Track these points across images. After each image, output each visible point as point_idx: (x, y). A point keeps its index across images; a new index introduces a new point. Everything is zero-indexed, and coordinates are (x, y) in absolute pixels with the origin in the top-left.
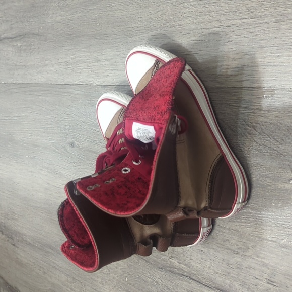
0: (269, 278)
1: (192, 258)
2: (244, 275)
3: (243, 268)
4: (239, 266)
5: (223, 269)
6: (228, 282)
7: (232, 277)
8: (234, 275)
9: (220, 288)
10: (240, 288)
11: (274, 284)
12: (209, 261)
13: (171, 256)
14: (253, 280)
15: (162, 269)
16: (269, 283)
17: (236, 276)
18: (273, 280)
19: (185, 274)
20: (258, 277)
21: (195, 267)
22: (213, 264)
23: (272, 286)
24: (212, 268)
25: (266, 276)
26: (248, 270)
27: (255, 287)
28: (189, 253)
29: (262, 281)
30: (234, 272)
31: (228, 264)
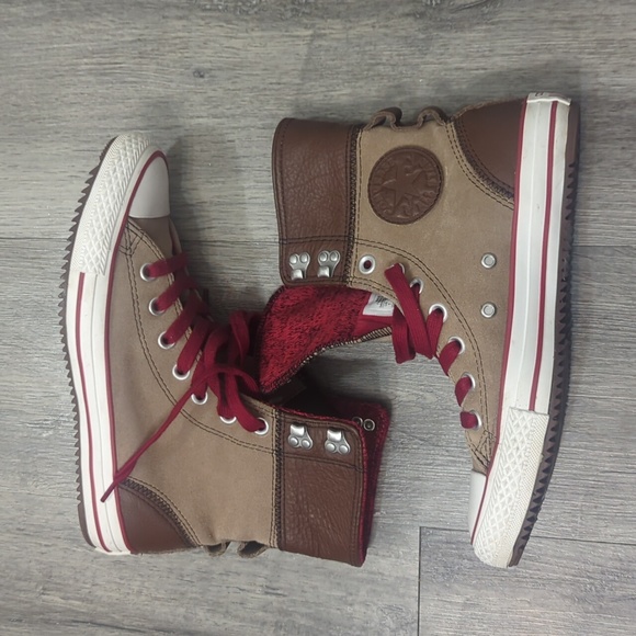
0: (268, 584)
1: (98, 581)
2: (216, 589)
3: (214, 576)
4: (204, 575)
5: (170, 587)
6: (182, 610)
7: (191, 599)
8: (194, 595)
9: (164, 626)
10: (209, 615)
11: (279, 592)
12: (139, 578)
13: (44, 589)
14: (235, 595)
15: (21, 621)
16: (267, 593)
17: (199, 596)
18: (275, 585)
19: (81, 618)
20: (246, 587)
21: (104, 599)
22: (146, 584)
23: (274, 597)
24: (145, 591)
25: (261, 581)
26: (225, 577)
27: (239, 607)
28: (89, 574)
29: (254, 591)
30: (194, 589)
31: (182, 576)
